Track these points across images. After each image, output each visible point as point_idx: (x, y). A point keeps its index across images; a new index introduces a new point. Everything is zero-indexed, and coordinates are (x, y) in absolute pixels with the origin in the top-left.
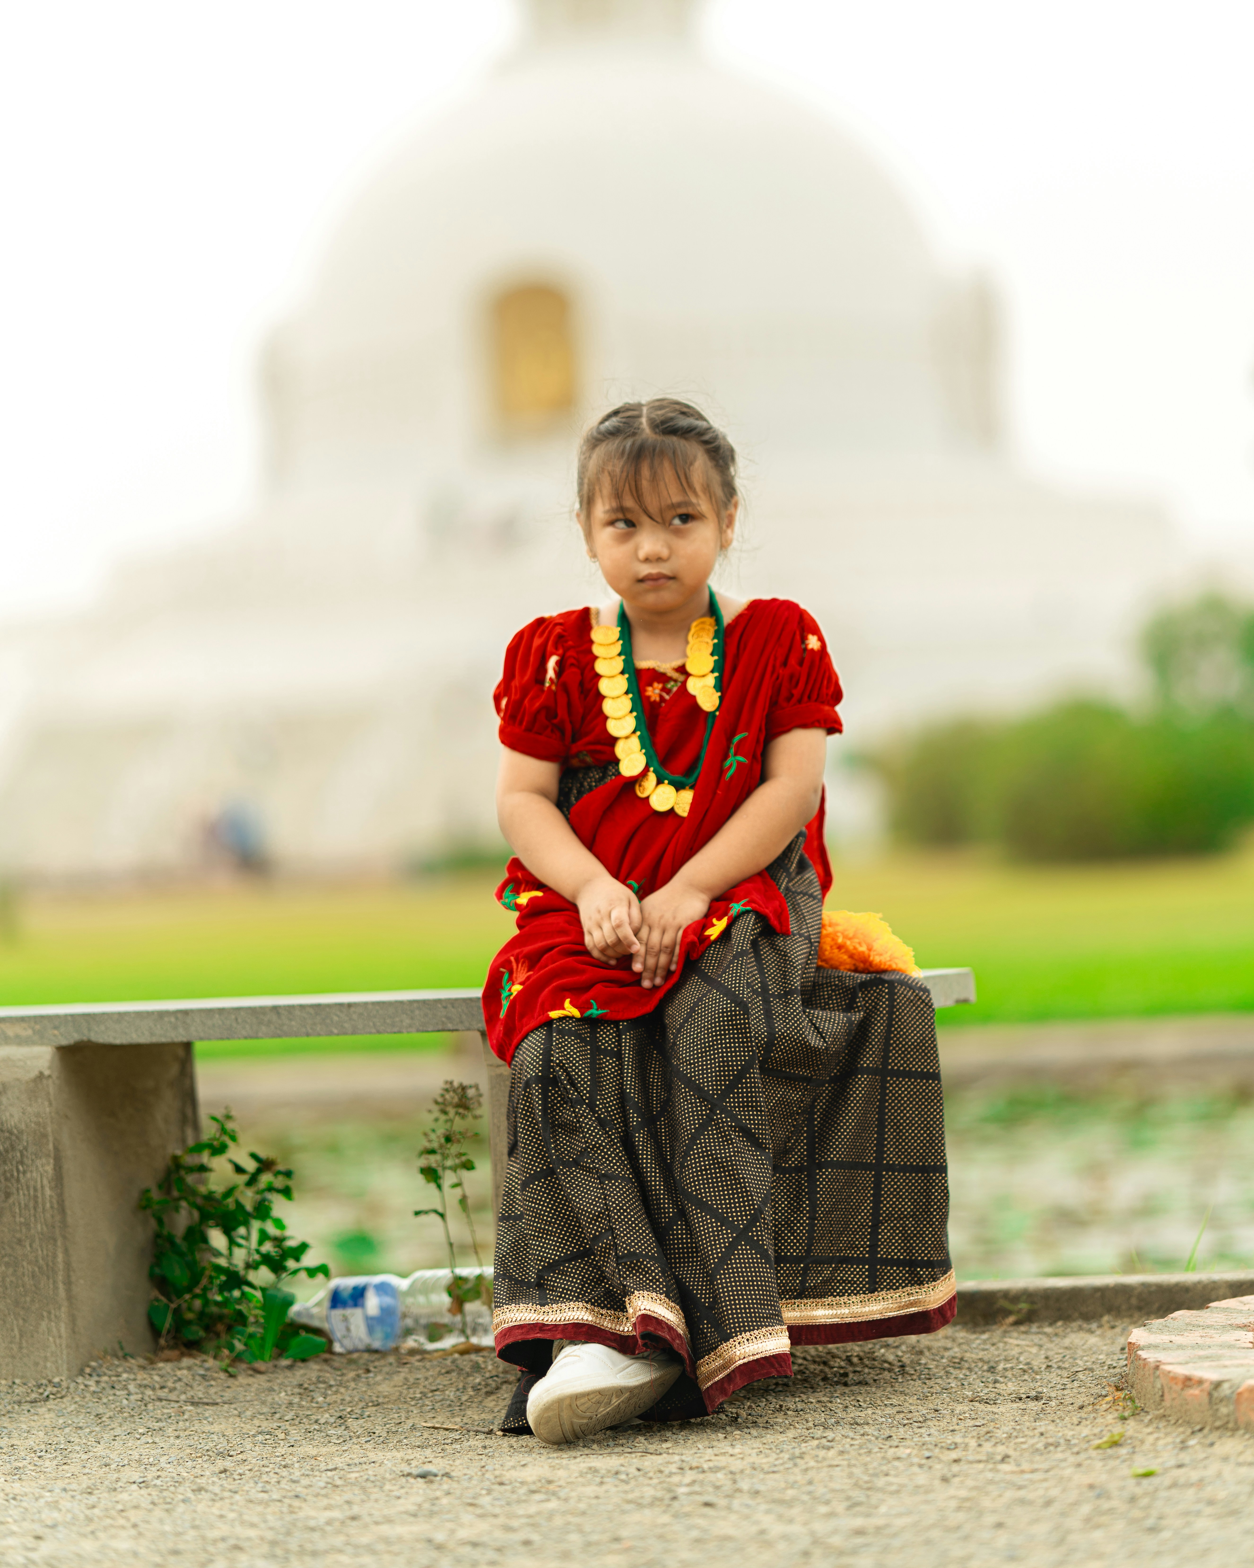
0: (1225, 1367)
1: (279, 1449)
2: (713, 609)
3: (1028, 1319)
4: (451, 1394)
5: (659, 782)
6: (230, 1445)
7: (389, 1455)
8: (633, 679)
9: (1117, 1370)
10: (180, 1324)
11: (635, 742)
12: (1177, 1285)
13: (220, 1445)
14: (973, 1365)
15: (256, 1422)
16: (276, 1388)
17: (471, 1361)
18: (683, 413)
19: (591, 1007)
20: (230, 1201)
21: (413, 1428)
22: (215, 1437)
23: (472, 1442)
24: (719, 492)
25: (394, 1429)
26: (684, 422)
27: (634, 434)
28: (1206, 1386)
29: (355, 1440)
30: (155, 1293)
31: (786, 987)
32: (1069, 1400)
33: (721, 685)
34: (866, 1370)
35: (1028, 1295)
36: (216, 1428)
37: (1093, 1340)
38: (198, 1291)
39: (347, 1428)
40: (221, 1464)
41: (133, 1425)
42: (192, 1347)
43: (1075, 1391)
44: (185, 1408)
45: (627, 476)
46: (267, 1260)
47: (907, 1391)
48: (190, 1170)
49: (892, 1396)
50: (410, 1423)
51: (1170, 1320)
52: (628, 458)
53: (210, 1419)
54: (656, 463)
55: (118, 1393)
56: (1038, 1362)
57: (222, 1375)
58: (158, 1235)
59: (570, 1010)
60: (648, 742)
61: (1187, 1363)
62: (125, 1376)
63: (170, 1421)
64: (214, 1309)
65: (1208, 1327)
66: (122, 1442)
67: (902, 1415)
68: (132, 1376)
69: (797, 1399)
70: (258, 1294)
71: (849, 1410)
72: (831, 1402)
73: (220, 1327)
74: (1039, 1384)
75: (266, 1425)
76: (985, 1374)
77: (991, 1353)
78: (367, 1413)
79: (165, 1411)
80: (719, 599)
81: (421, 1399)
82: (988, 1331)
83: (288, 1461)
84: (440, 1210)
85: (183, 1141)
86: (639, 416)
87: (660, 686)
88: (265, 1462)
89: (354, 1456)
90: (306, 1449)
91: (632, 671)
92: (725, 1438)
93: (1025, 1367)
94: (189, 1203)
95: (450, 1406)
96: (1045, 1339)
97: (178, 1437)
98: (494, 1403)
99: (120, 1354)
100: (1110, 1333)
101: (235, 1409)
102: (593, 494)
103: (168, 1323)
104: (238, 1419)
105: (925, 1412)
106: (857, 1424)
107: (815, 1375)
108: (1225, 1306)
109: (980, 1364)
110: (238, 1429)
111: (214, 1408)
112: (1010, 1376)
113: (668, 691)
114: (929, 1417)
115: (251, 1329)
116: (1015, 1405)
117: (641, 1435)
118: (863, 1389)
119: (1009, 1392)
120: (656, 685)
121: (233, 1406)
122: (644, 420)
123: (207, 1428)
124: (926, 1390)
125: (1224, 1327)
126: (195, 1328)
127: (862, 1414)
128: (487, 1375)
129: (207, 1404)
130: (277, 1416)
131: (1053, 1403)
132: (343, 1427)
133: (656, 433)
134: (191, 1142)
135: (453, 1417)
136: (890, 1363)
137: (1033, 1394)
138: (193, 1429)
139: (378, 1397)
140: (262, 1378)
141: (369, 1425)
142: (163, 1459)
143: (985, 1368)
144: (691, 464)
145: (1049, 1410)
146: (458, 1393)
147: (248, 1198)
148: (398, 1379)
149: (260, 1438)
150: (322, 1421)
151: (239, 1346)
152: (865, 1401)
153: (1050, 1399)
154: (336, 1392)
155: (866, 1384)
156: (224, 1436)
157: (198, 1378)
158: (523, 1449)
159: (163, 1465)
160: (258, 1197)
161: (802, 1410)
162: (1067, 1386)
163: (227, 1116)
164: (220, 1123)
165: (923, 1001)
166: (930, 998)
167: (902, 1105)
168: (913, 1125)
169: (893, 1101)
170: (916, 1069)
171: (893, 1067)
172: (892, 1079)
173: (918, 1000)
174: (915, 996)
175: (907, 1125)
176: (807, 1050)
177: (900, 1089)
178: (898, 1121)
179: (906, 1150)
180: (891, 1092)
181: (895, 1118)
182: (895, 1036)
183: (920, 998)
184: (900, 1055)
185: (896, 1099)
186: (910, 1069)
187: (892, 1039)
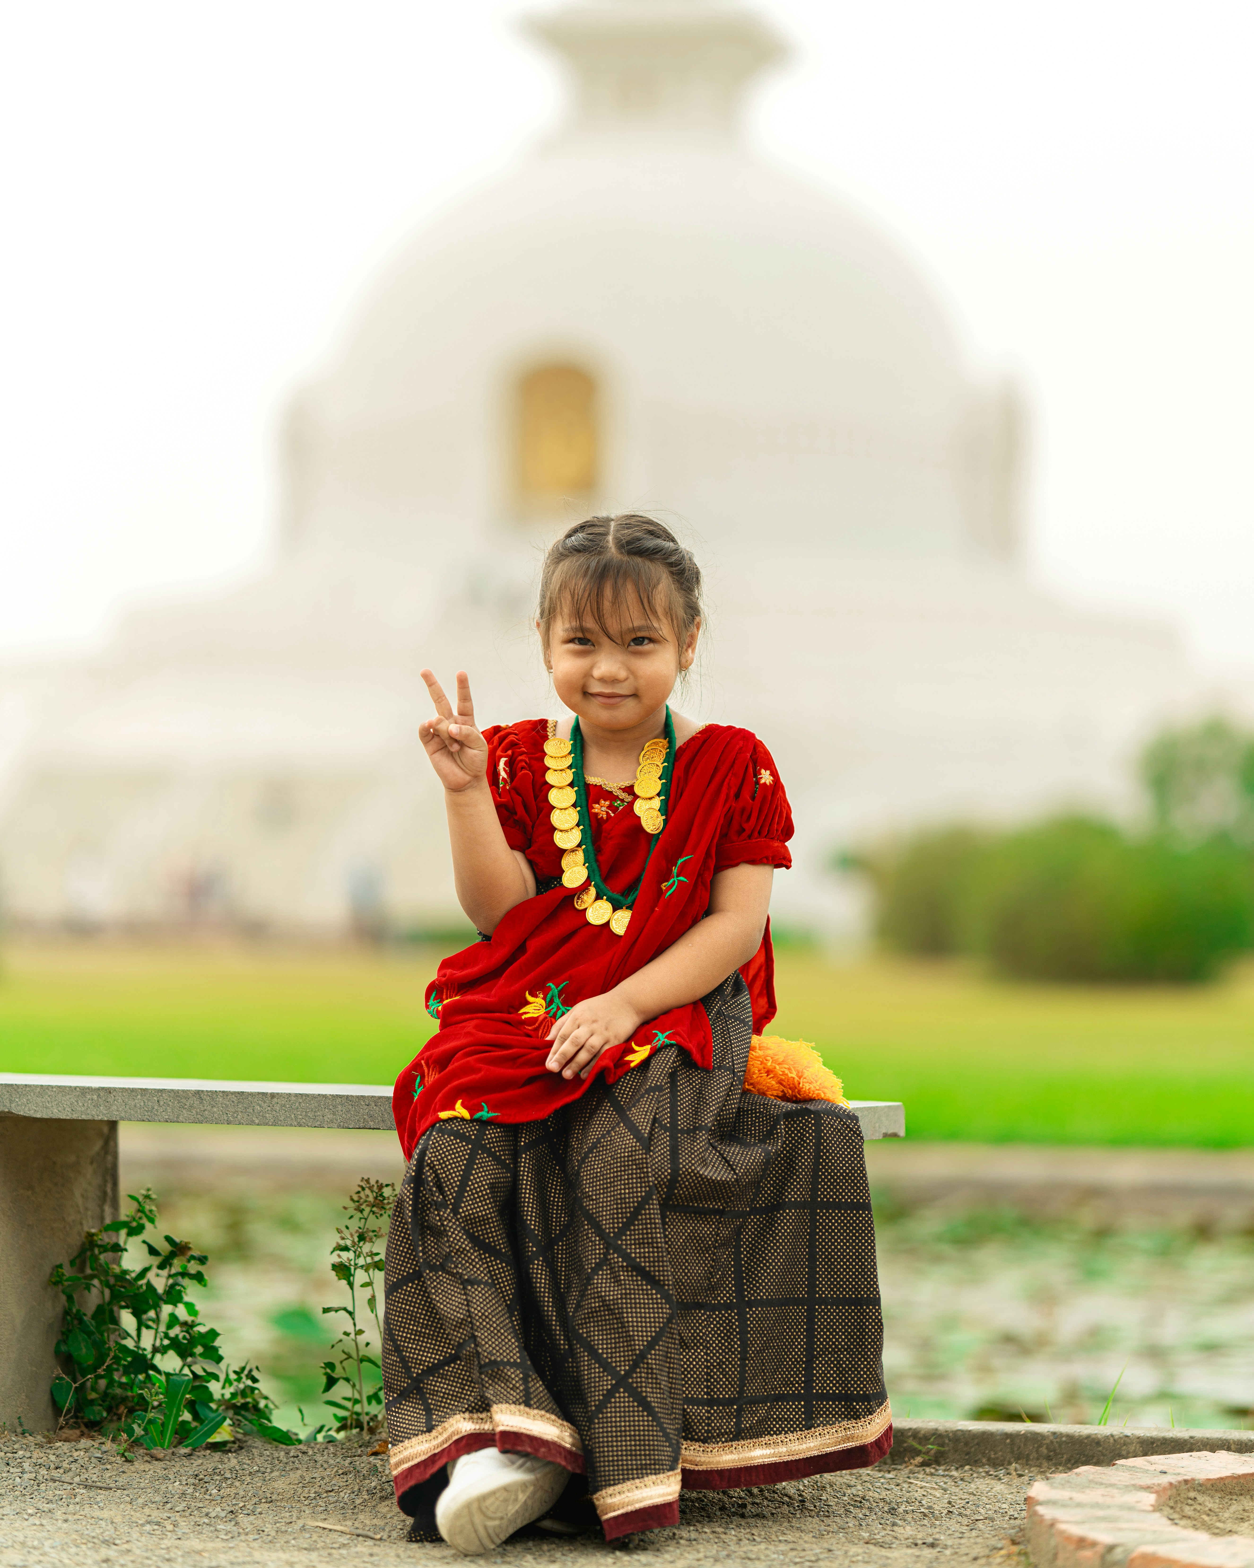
0: (1120, 1530)
1: (166, 1541)
2: (667, 731)
3: (936, 1460)
4: (345, 1495)
5: (598, 897)
6: (118, 1533)
7: (274, 1555)
8: (583, 792)
9: (1018, 1522)
10: (81, 1404)
11: (580, 856)
12: (1088, 1437)
13: (107, 1533)
14: (875, 1504)
15: (147, 1511)
16: (171, 1476)
17: (369, 1463)
18: (651, 533)
19: (481, 1109)
20: (143, 1282)
21: (303, 1528)
22: (103, 1523)
23: (360, 1548)
24: (681, 613)
25: (283, 1528)
26: (652, 543)
27: (600, 553)
28: (1100, 1549)
29: (243, 1537)
30: (59, 1371)
31: (695, 1123)
32: (964, 1550)
33: (667, 810)
34: (766, 1502)
35: (937, 1436)
36: (105, 1514)
37: (999, 1487)
38: (100, 1371)
39: (237, 1524)
40: (105, 1552)
41: (23, 1505)
42: (93, 1427)
43: (972, 1540)
44: (77, 1490)
45: (589, 594)
46: (176, 1345)
47: (804, 1527)
48: (104, 1249)
49: (788, 1532)
50: (300, 1523)
51: (1074, 1476)
52: (592, 577)
53: (101, 1505)
54: (620, 582)
55: (12, 1470)
56: (940, 1507)
57: (119, 1460)
58: (67, 1312)
59: (460, 1111)
60: (592, 856)
61: (1083, 1522)
62: (21, 1453)
63: (60, 1503)
64: (118, 1391)
65: (1112, 1485)
66: (9, 1522)
67: (794, 1553)
68: (28, 1454)
69: (692, 1528)
70: (163, 1378)
71: (742, 1543)
72: (725, 1533)
73: (122, 1410)
74: (937, 1530)
75: (156, 1515)
76: (885, 1515)
77: (894, 1494)
78: (259, 1510)
79: (57, 1492)
80: (674, 720)
81: (315, 1498)
82: (895, 1469)
83: (172, 1555)
84: (350, 1309)
85: (102, 1218)
86: (606, 534)
88: (149, 1554)
89: (238, 1554)
90: (193, 1543)
91: (582, 784)
92: (614, 1563)
93: (926, 1511)
94: (101, 1282)
95: (343, 1508)
96: (950, 1482)
97: (66, 1521)
98: (387, 1508)
99: (19, 1430)
100: (1016, 1481)
101: (128, 1495)
102: (554, 610)
103: (68, 1402)
104: (129, 1506)
105: (818, 1551)
106: (749, 1559)
107: (713, 1504)
108: (1132, 1465)
109: (881, 1504)
110: (127, 1517)
111: (107, 1493)
112: (910, 1519)
113: (615, 810)
114: (821, 1556)
115: (151, 1415)
116: (910, 1551)
117: (530, 1554)
118: (759, 1522)
119: (906, 1536)
120: (603, 802)
121: (126, 1492)
122: (610, 538)
123: (97, 1513)
124: (823, 1528)
125: (1127, 1486)
126: (97, 1408)
127: (755, 1549)
128: (384, 1479)
129: (101, 1488)
130: (169, 1506)
131: (948, 1552)
132: (233, 1523)
133: (622, 553)
134: (108, 1221)
135: (345, 1520)
136: (790, 1497)
137: (930, 1540)
138: (82, 1513)
139: (272, 1493)
140: (160, 1465)
141: (259, 1522)
142: (47, 1543)
143: (886, 1509)
144: (655, 587)
145: (942, 1559)
146: (353, 1496)
147: (159, 1282)
148: (295, 1476)
149: (148, 1528)
150: (213, 1515)
151: (138, 1431)
152: (759, 1535)
153: (946, 1547)
154: (231, 1485)
155: (764, 1517)
156: (112, 1523)
157: (93, 1460)
158: (410, 1560)
159: (47, 1549)
160: (171, 1281)
161: (695, 1540)
162: (965, 1535)
163: (147, 1197)
164: (139, 1203)
165: (851, 1130)
166: (859, 1127)
167: (833, 1237)
168: (845, 1257)
169: (824, 1234)
170: (846, 1200)
171: (822, 1199)
172: (821, 1211)
173: (846, 1129)
174: (843, 1125)
175: (839, 1257)
176: (714, 1184)
177: (830, 1221)
178: (830, 1253)
179: (838, 1283)
180: (821, 1224)
181: (827, 1250)
182: (824, 1167)
183: (848, 1126)
184: (829, 1187)
185: (827, 1231)
186: (840, 1200)
187: (820, 1170)
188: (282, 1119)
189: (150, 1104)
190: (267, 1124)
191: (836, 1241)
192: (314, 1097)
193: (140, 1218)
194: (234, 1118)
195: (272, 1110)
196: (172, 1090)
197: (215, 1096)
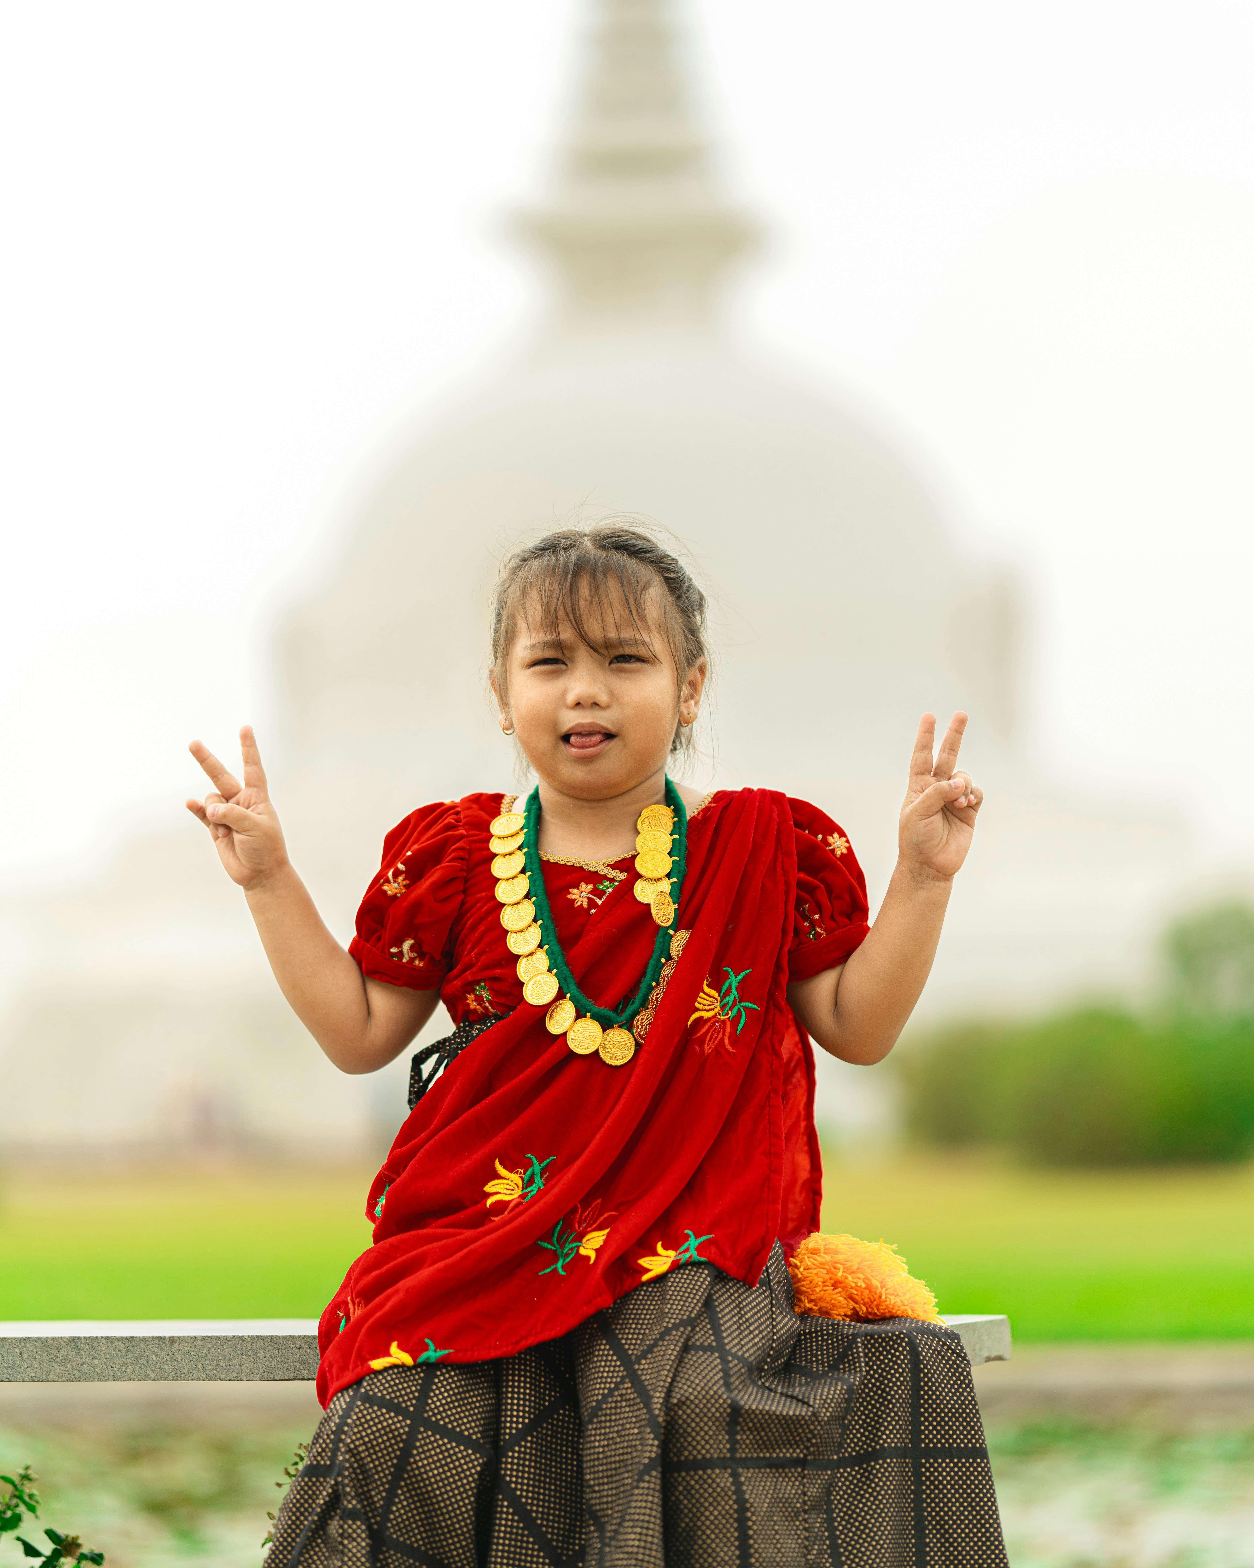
2: (670, 797)
5: (579, 1015)
8: (539, 878)
11: (542, 959)
19: (426, 1348)
27: (572, 547)
33: (682, 895)
59: (398, 1355)
60: (560, 959)
87: (590, 887)
91: (538, 869)
102: (516, 623)
113: (600, 894)
120: (583, 886)
133: (600, 549)
163: (26, 1477)
164: (15, 1486)
165: (954, 1352)
166: (962, 1347)
167: (945, 1496)
168: (962, 1522)
169: (932, 1492)
170: (959, 1445)
171: (927, 1445)
172: (928, 1461)
173: (947, 1350)
174: (943, 1346)
175: (955, 1522)
176: (786, 1421)
177: (940, 1474)
178: (942, 1518)
179: (956, 1558)
180: (928, 1478)
181: (938, 1514)
182: (926, 1401)
183: (949, 1348)
184: (935, 1428)
185: (936, 1487)
186: (950, 1445)
187: (922, 1406)
188: (185, 1371)
189: (10, 1358)
190: (165, 1379)
191: (949, 1500)
192: (227, 1340)
193: (17, 1506)
194: (122, 1372)
195: (172, 1360)
196: (39, 1339)
197: (95, 1344)
